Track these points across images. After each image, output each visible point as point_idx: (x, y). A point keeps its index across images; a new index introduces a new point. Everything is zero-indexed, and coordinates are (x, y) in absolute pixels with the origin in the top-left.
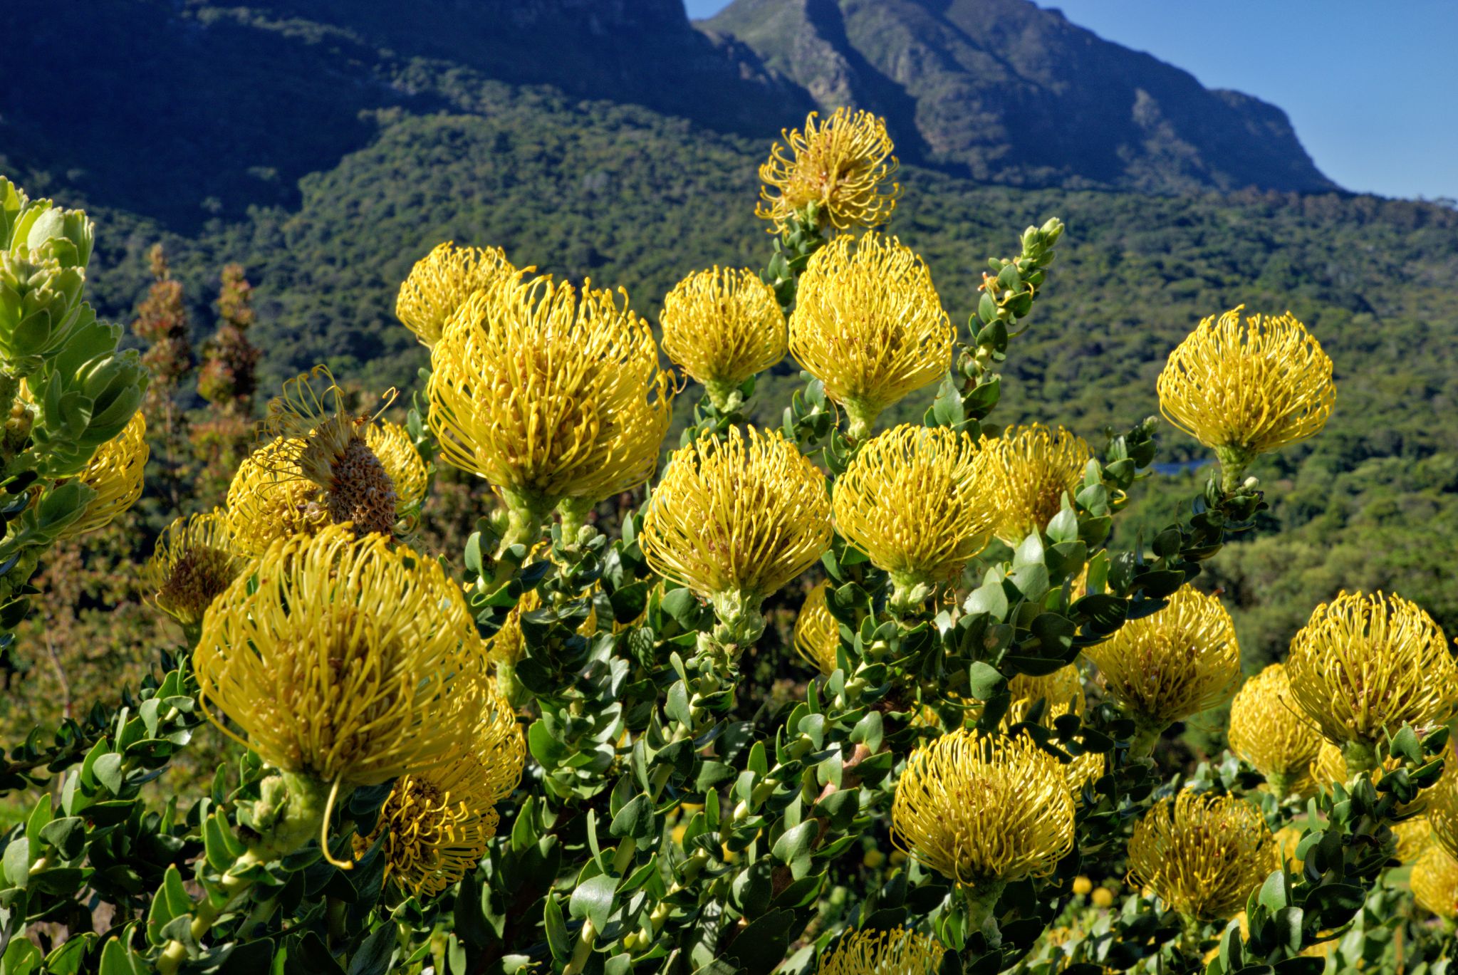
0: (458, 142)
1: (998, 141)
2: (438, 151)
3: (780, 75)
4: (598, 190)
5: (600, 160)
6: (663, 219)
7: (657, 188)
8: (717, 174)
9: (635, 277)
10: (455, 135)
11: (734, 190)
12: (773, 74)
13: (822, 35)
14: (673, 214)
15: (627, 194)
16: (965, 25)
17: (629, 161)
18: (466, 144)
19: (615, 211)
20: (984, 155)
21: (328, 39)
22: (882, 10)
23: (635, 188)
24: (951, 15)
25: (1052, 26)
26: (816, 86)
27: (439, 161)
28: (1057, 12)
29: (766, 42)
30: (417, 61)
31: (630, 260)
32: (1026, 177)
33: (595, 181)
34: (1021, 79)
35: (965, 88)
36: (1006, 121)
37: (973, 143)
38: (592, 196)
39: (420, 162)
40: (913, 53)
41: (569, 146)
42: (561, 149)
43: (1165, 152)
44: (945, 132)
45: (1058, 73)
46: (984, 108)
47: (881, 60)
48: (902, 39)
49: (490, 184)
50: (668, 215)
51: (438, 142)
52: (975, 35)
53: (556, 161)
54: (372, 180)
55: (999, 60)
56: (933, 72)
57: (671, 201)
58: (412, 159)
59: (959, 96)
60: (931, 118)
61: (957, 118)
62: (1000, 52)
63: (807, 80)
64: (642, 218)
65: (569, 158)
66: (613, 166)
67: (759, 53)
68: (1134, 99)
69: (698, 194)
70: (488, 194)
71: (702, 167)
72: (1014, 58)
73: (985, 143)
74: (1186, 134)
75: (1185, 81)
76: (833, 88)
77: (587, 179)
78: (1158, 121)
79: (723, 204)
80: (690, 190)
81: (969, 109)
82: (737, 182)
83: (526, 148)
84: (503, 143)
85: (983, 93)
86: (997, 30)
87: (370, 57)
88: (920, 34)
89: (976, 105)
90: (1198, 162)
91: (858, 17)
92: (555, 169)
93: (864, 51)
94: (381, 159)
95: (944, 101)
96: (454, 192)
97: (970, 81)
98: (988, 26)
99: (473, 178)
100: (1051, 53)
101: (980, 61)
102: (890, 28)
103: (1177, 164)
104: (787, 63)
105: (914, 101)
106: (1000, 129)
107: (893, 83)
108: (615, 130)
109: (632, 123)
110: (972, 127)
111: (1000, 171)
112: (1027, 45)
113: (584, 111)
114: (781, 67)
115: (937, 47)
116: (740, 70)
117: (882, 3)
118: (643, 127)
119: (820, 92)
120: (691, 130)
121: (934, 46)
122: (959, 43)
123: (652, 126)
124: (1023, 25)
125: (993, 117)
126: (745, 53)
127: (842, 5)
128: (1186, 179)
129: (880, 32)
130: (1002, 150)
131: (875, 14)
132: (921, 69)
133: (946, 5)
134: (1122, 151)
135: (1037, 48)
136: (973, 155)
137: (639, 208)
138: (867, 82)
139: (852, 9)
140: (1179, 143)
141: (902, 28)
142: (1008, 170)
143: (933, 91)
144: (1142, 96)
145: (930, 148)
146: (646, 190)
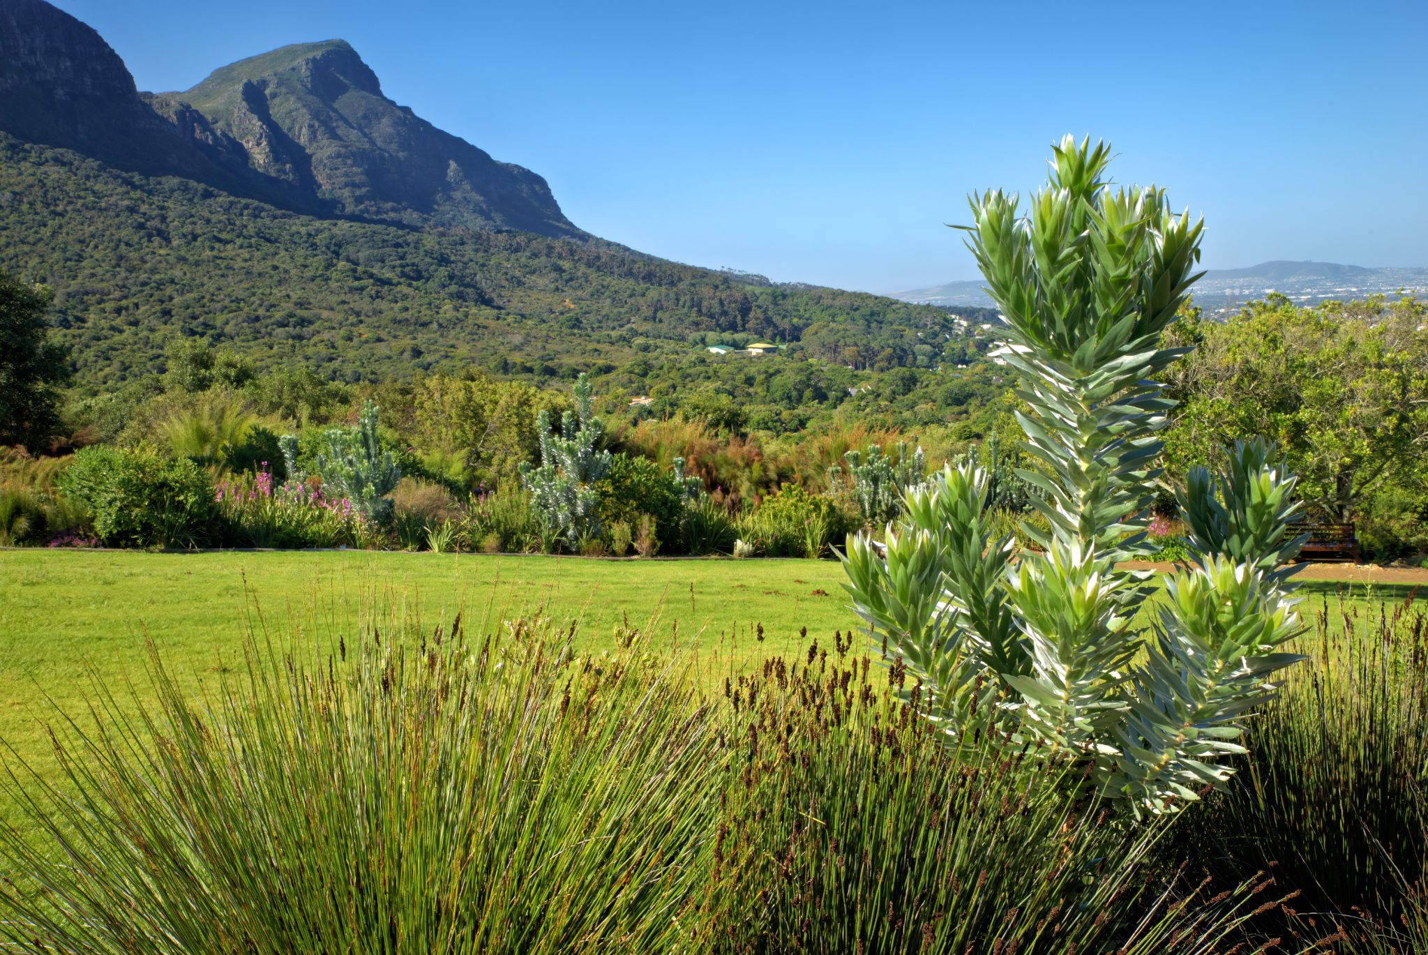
1: (363, 185)
3: (224, 134)
5: (10, 185)
6: (45, 225)
7: (47, 205)
8: (91, 198)
11: (100, 209)
12: (219, 133)
13: (252, 110)
14: (53, 223)
15: (25, 207)
16: (345, 112)
17: (32, 186)
20: (353, 192)
22: (292, 98)
23: (31, 204)
24: (336, 106)
25: (399, 118)
26: (247, 142)
28: (406, 110)
29: (215, 112)
32: (379, 209)
34: (379, 148)
35: (343, 150)
36: (367, 173)
37: (346, 185)
40: (310, 126)
43: (465, 198)
44: (329, 177)
45: (402, 147)
46: (354, 165)
47: (290, 129)
48: (304, 117)
50: (50, 222)
52: (351, 119)
55: (365, 135)
56: (323, 140)
57: (54, 213)
59: (339, 155)
60: (321, 167)
61: (336, 169)
62: (366, 130)
63: (242, 138)
66: (17, 189)
67: (209, 118)
68: (448, 166)
69: (74, 210)
71: (82, 194)
72: (375, 135)
73: (354, 185)
74: (478, 189)
75: (482, 156)
76: (258, 144)
78: (462, 180)
79: (92, 217)
80: (69, 208)
81: (345, 164)
82: (103, 205)
85: (353, 155)
86: (365, 117)
88: (316, 115)
89: (349, 162)
90: (484, 206)
91: (277, 101)
93: (280, 122)
95: (329, 157)
97: (346, 147)
98: (360, 114)
100: (398, 134)
101: (353, 135)
102: (297, 109)
103: (471, 207)
104: (229, 125)
105: (310, 157)
106: (363, 177)
107: (297, 145)
108: (40, 164)
109: (58, 161)
110: (346, 175)
111: (362, 203)
112: (383, 128)
113: (25, 151)
114: (225, 128)
115: (326, 124)
116: (193, 130)
117: (292, 93)
118: (64, 164)
119: (249, 145)
120: (101, 168)
121: (324, 123)
122: (340, 123)
123: (71, 164)
124: (383, 114)
125: (360, 170)
126: (199, 118)
127: (267, 92)
128: (475, 215)
129: (290, 112)
130: (364, 190)
131: (288, 100)
132: (315, 137)
133: (334, 99)
134: (438, 197)
135: (390, 130)
136: (346, 192)
137: (31, 217)
138: (280, 142)
139: (274, 96)
140: (473, 194)
141: (304, 111)
142: (367, 203)
143: (322, 151)
144: (453, 165)
145: (320, 186)
146: (39, 206)
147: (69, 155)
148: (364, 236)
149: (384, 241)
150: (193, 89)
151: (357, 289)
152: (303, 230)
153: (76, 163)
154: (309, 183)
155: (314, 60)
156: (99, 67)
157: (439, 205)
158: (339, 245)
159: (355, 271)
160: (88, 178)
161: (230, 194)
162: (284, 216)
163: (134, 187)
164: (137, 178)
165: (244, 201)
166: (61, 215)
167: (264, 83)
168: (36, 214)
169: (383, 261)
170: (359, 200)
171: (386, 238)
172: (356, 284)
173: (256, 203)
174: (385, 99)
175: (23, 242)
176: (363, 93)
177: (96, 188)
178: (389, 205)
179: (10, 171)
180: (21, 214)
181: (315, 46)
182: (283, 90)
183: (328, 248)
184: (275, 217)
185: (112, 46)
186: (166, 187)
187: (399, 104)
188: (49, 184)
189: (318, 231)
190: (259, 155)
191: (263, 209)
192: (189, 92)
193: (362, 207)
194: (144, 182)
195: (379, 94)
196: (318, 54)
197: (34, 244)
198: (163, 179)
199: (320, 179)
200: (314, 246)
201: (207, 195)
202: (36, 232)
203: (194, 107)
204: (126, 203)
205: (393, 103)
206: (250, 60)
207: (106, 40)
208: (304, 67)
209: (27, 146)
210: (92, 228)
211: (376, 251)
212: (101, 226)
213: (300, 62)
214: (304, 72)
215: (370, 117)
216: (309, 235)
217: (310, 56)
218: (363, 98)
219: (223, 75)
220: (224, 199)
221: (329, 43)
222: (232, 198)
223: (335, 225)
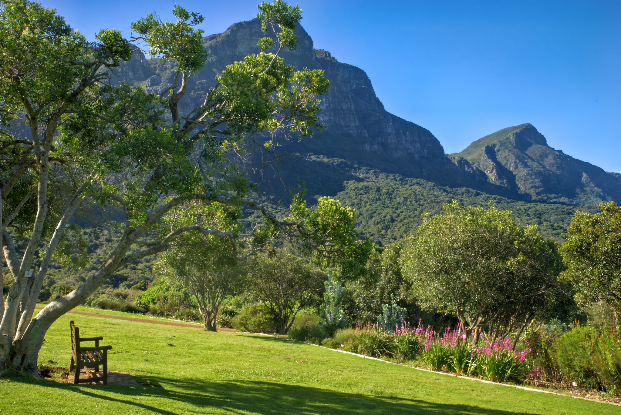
0: (367, 189)
1: (540, 187)
2: (361, 191)
3: (477, 168)
4: (401, 202)
5: (403, 194)
6: (416, 210)
7: (417, 201)
8: (433, 198)
9: (401, 225)
10: (366, 187)
11: (437, 202)
12: (475, 168)
13: (489, 158)
14: (419, 209)
15: (408, 203)
16: (531, 155)
17: (411, 194)
18: (369, 190)
19: (404, 207)
20: (535, 191)
21: (341, 163)
22: (507, 151)
23: (411, 202)
24: (527, 152)
25: (557, 155)
26: (487, 171)
27: (361, 194)
28: (560, 151)
29: (473, 159)
30: (364, 168)
31: (401, 221)
32: (548, 197)
33: (400, 200)
34: (548, 170)
35: (530, 172)
36: (542, 181)
37: (532, 187)
38: (399, 203)
39: (356, 194)
40: (515, 162)
41: (396, 190)
42: (393, 191)
43: (592, 191)
44: (524, 184)
45: (558, 168)
46: (535, 178)
47: (506, 164)
48: (512, 159)
49: (372, 200)
51: (362, 189)
52: (534, 158)
53: (391, 194)
54: (343, 199)
55: (541, 164)
56: (521, 168)
57: (420, 205)
58: (354, 193)
59: (528, 174)
60: (520, 180)
61: (527, 180)
62: (541, 162)
63: (484, 170)
64: (411, 210)
65: (395, 194)
66: (406, 196)
67: (471, 163)
68: (582, 176)
70: (372, 203)
71: (430, 196)
72: (545, 164)
73: (536, 187)
74: (597, 185)
75: (599, 170)
76: (492, 172)
77: (398, 199)
78: (589, 182)
79: (434, 206)
80: (425, 202)
81: (531, 178)
82: (438, 200)
83: (384, 191)
84: (378, 190)
85: (535, 173)
86: (540, 156)
87: (352, 167)
88: (517, 157)
89: (533, 177)
90: (602, 194)
91: (500, 153)
92: (390, 196)
93: (501, 162)
94: (347, 194)
95: (524, 175)
96: (363, 202)
97: (532, 170)
98: (538, 155)
99: (368, 199)
100: (557, 162)
101: (535, 165)
102: (509, 155)
103: (595, 194)
104: (479, 165)
105: (515, 175)
106: (540, 184)
107: (509, 171)
108: (412, 185)
109: (418, 184)
110: (532, 183)
111: (540, 195)
112: (549, 161)
113: (406, 181)
114: (477, 166)
115: (522, 161)
116: (464, 168)
117: (507, 149)
118: (420, 185)
119: (488, 173)
120: (434, 186)
121: (521, 160)
122: (529, 160)
123: (423, 185)
124: (549, 154)
125: (538, 180)
126: (467, 163)
127: (496, 149)
128: (598, 198)
129: (506, 157)
130: (540, 189)
131: (505, 152)
132: (517, 167)
133: (526, 149)
134: (578, 190)
135: (553, 161)
136: (532, 191)
137: (411, 207)
138: (501, 170)
139: (498, 151)
140: (596, 188)
141: (512, 156)
142: (542, 195)
143: (521, 173)
144: (585, 175)
145: (519, 189)
146: (414, 202)
147: (422, 181)
148: (552, 209)
149: (562, 211)
150: (463, 151)
151: (556, 234)
152: (522, 208)
153: (425, 184)
154: (514, 187)
155: (516, 133)
156: (430, 145)
157: (578, 194)
158: (540, 214)
159: (552, 226)
160: (430, 190)
161: (487, 193)
162: (512, 202)
163: (448, 193)
164: (448, 189)
165: (493, 196)
166: (422, 205)
167: (494, 146)
168: (413, 205)
169: (563, 221)
170: (538, 194)
171: (563, 210)
172: (554, 232)
173: (498, 197)
174: (549, 147)
175: (409, 217)
176: (539, 146)
177: (435, 193)
178: (553, 195)
179: (403, 189)
180: (407, 206)
181: (516, 128)
182: (503, 148)
183: (535, 216)
184: (508, 203)
185: (435, 136)
186: (460, 192)
187: (556, 149)
188: (417, 193)
189: (529, 208)
190: (492, 177)
191: (502, 199)
192: (462, 152)
193: (540, 197)
194: (451, 190)
195: (547, 145)
196: (518, 131)
197: (414, 218)
198: (459, 189)
199: (519, 185)
200: (528, 215)
201: (477, 194)
202: (414, 213)
203: (465, 158)
204: (447, 199)
205: (553, 149)
206: (487, 137)
207: (433, 134)
208: (512, 137)
209: (406, 179)
210: (435, 210)
211: (559, 217)
212: (438, 209)
213: (511, 136)
214: (512, 139)
215: (543, 156)
216: (525, 210)
217: (515, 132)
218: (539, 148)
219: (476, 145)
220: (484, 195)
221: (523, 125)
222: (488, 195)
223: (537, 205)
